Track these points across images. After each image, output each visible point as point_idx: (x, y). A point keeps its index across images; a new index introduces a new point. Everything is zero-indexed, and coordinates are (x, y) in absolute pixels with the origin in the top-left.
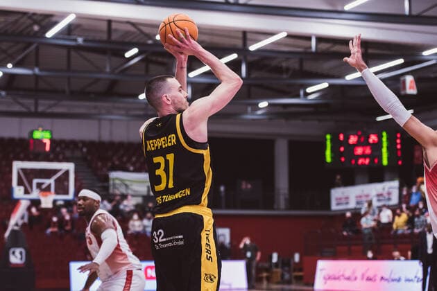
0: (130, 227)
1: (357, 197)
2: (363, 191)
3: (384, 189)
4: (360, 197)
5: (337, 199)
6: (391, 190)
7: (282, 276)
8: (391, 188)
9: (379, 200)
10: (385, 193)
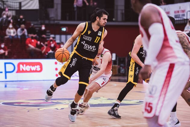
0: (7, 33)
2: (180, 8)
7: (119, 70)
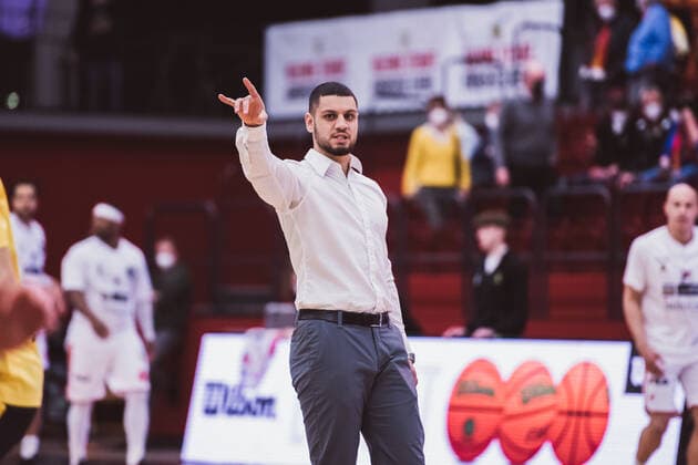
1: (378, 65)
3: (496, 31)
4: (394, 63)
5: (292, 71)
6: (527, 38)
8: (529, 26)
9: (473, 81)
10: (501, 49)
